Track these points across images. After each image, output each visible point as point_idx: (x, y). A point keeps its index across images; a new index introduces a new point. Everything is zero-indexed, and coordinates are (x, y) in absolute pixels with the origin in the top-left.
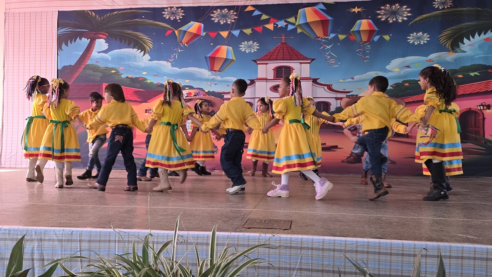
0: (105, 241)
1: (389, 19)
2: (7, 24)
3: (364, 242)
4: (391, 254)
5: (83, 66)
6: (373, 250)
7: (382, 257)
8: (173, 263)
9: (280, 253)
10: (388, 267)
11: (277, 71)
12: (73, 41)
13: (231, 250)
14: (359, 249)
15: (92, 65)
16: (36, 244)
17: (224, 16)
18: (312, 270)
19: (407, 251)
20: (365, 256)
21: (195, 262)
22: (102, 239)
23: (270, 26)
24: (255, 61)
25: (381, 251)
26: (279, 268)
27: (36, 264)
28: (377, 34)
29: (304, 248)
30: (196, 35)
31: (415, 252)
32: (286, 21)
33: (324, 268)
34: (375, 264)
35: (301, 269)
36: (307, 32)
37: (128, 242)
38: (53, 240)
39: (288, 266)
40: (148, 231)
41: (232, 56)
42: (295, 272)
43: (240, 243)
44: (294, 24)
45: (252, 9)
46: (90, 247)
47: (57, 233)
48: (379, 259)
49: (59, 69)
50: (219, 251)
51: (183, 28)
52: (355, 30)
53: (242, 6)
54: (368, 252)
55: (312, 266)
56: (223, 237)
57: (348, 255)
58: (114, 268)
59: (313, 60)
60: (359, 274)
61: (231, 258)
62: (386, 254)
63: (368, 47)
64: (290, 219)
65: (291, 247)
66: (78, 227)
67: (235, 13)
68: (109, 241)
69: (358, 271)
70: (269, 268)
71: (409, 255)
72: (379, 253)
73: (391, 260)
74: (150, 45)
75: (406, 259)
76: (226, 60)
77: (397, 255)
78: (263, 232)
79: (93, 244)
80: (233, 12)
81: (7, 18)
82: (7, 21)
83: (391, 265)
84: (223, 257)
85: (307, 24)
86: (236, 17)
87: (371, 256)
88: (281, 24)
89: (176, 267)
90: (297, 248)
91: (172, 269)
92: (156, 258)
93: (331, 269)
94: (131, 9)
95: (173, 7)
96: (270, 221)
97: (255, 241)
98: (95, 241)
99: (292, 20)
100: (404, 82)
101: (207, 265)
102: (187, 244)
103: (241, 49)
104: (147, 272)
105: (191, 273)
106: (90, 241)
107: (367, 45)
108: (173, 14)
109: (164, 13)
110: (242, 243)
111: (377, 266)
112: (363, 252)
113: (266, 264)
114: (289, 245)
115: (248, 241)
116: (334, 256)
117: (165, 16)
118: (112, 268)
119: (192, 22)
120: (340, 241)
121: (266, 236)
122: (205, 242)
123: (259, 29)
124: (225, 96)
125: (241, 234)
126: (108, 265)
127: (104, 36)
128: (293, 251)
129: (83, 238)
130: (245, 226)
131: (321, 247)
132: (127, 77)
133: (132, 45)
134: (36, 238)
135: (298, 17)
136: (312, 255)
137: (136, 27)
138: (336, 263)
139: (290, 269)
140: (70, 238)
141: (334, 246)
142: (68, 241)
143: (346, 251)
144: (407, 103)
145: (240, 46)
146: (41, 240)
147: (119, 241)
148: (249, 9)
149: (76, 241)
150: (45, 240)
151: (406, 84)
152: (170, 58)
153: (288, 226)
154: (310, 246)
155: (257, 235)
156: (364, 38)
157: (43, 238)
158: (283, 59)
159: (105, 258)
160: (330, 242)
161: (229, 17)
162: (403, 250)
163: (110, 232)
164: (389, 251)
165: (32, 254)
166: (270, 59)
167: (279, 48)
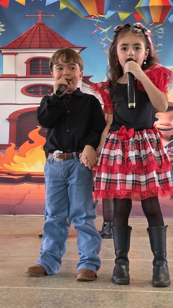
11: (31, 64)
36: (75, 8)
52: (142, 5)
59: (83, 49)
63: (160, 31)
107: (159, 27)
156: (155, 17)
158: (40, 47)
166: (20, 47)
167: (33, 32)
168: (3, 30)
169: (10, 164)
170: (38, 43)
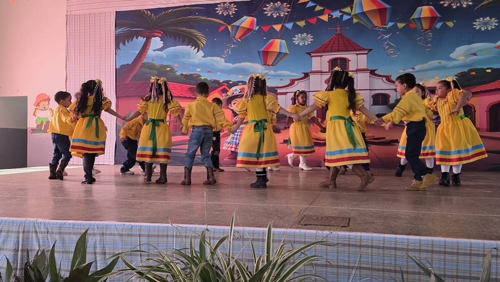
0: (163, 236)
1: (453, 5)
2: (68, 25)
3: (428, 240)
4: (458, 254)
5: (140, 65)
6: (438, 249)
7: (448, 257)
8: (229, 259)
9: (338, 251)
10: (455, 268)
11: (332, 63)
12: (130, 40)
13: (287, 246)
14: (422, 248)
15: (148, 63)
16: (98, 238)
18: (372, 269)
19: (475, 250)
20: (429, 255)
21: (251, 258)
22: (160, 234)
23: (325, 18)
24: (309, 54)
25: (447, 250)
26: (338, 267)
27: (99, 257)
28: (440, 21)
29: (364, 246)
30: (249, 30)
31: (484, 251)
32: (341, 12)
33: (385, 268)
34: (440, 264)
35: (360, 268)
36: (363, 21)
37: (186, 237)
38: (114, 235)
39: (347, 264)
40: (205, 227)
41: (285, 50)
42: (354, 271)
43: (296, 239)
44: (349, 14)
45: (306, 1)
46: (149, 241)
47: (118, 227)
48: (445, 259)
49: (117, 68)
50: (275, 247)
51: (236, 24)
52: (415, 17)
54: (432, 252)
55: (372, 264)
56: (279, 234)
57: (411, 254)
58: (172, 262)
59: (370, 50)
60: (423, 274)
61: (287, 255)
62: (452, 253)
63: (430, 35)
64: (347, 216)
65: (349, 245)
66: (137, 222)
67: (288, 6)
68: (167, 236)
69: (422, 271)
70: (326, 266)
71: (478, 255)
72: (445, 253)
73: (458, 260)
74: (203, 41)
75: (474, 259)
76: (280, 53)
77: (465, 254)
78: (319, 229)
79: (151, 239)
80: (286, 5)
81: (68, 20)
82: (68, 23)
83: (457, 266)
84: (280, 253)
85: (364, 14)
86: (289, 10)
87: (436, 256)
88: (336, 14)
89: (232, 262)
90: (356, 246)
91: (228, 264)
92: (213, 253)
93: (393, 268)
94: (185, 6)
95: (226, 3)
96: (327, 218)
97: (312, 238)
98: (154, 236)
99: (347, 10)
100: (471, 70)
101: (263, 261)
102: (243, 239)
103: (295, 42)
104: (204, 267)
105: (247, 269)
106: (149, 236)
107: (428, 33)
108: (226, 9)
109: (217, 9)
110: (298, 240)
111: (442, 266)
112: (427, 251)
113: (323, 262)
114: (347, 242)
115: (305, 238)
116: (396, 255)
117: (218, 12)
118: (171, 262)
119: (245, 17)
120: (402, 239)
121: (324, 233)
122: (261, 238)
123: (313, 21)
124: (279, 91)
125: (297, 231)
126: (167, 259)
127: (159, 35)
128: (352, 249)
129: (142, 233)
130: (302, 223)
131: (381, 245)
132: (182, 74)
133: (186, 41)
134: (98, 232)
135: (354, 6)
136: (372, 253)
137: (190, 23)
138: (398, 262)
139: (349, 267)
140: (130, 233)
141: (396, 244)
142: (128, 235)
143: (408, 250)
144: (474, 93)
145: (294, 39)
146: (103, 234)
147: (177, 236)
148: (303, 0)
149: (135, 235)
150: (106, 234)
151: (472, 73)
152: (223, 54)
153: (346, 223)
154: (370, 244)
155: (314, 231)
156: (425, 25)
157: (104, 232)
158: (339, 51)
159: (164, 253)
160: (390, 240)
161: (282, 10)
162: (471, 250)
163: (168, 227)
164: (455, 251)
165: (95, 248)
166: (325, 51)
167: (334, 40)
168: (312, 40)
169: (318, 133)
170: (337, 48)
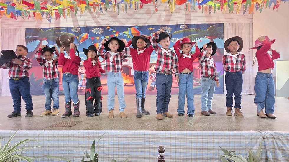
2: (3, 34)
12: (33, 41)
17: (97, 31)
30: (86, 38)
32: (123, 33)
39: (62, 145)
42: (66, 148)
44: (126, 34)
45: (109, 28)
48: (104, 140)
51: (80, 36)
53: (105, 27)
55: (73, 145)
62: (106, 137)
67: (102, 30)
70: (53, 147)
73: (109, 140)
81: (3, 31)
83: (108, 143)
85: (132, 34)
94: (58, 28)
95: (76, 27)
97: (47, 135)
108: (76, 30)
109: (72, 29)
112: (96, 137)
114: (62, 136)
116: (83, 140)
119: (84, 33)
127: (46, 39)
128: (65, 138)
131: (77, 136)
135: (128, 31)
136: (73, 140)
138: (84, 143)
141: (83, 135)
148: (108, 28)
154: (72, 135)
161: (99, 31)
